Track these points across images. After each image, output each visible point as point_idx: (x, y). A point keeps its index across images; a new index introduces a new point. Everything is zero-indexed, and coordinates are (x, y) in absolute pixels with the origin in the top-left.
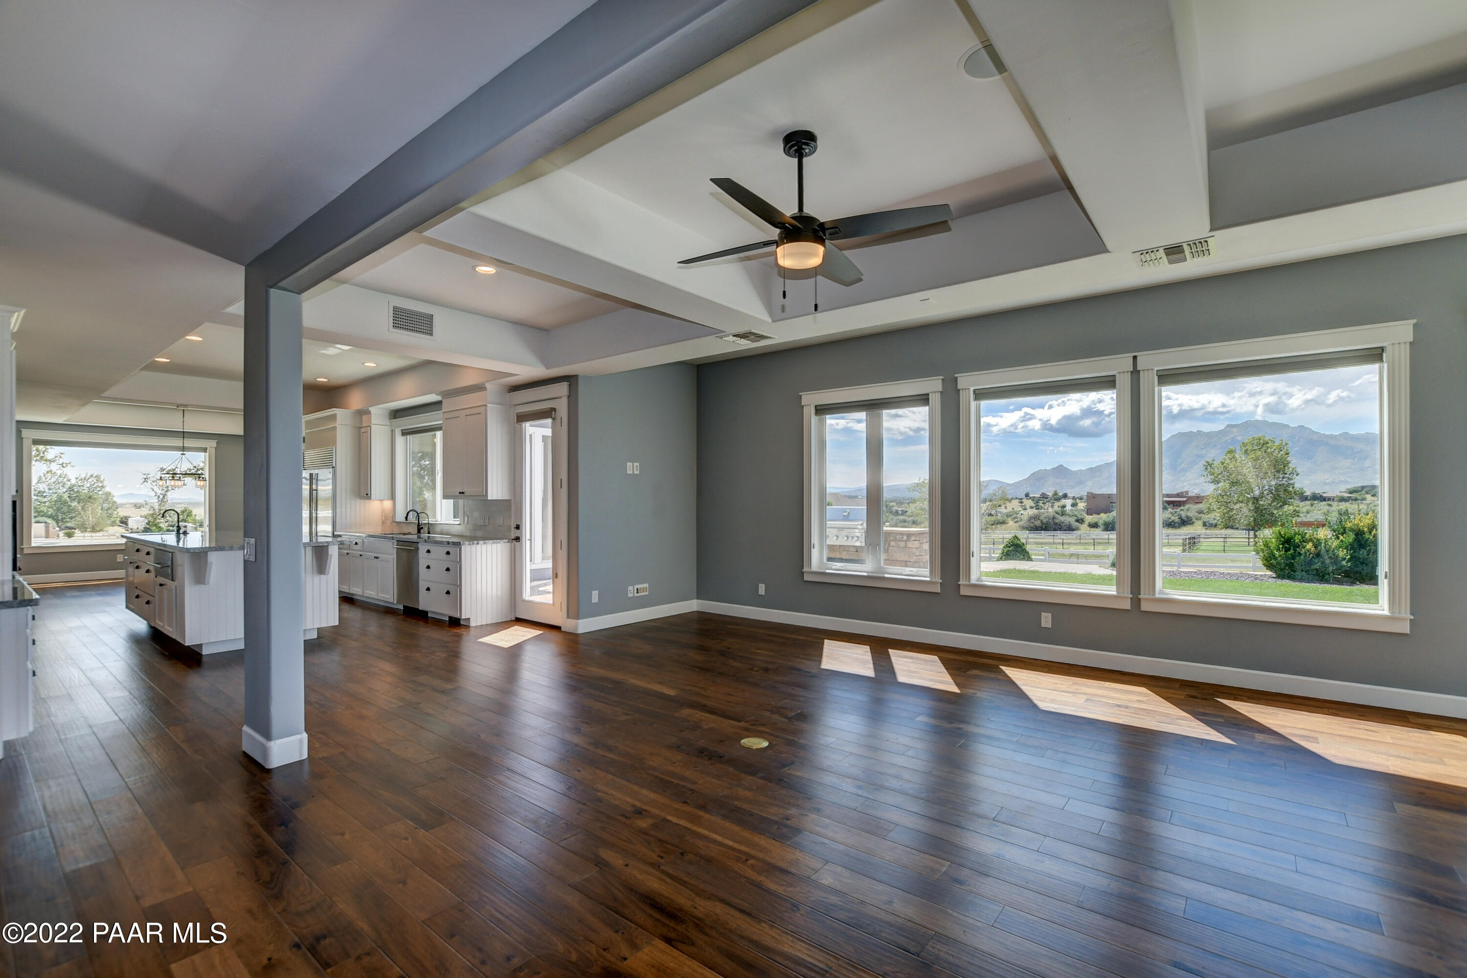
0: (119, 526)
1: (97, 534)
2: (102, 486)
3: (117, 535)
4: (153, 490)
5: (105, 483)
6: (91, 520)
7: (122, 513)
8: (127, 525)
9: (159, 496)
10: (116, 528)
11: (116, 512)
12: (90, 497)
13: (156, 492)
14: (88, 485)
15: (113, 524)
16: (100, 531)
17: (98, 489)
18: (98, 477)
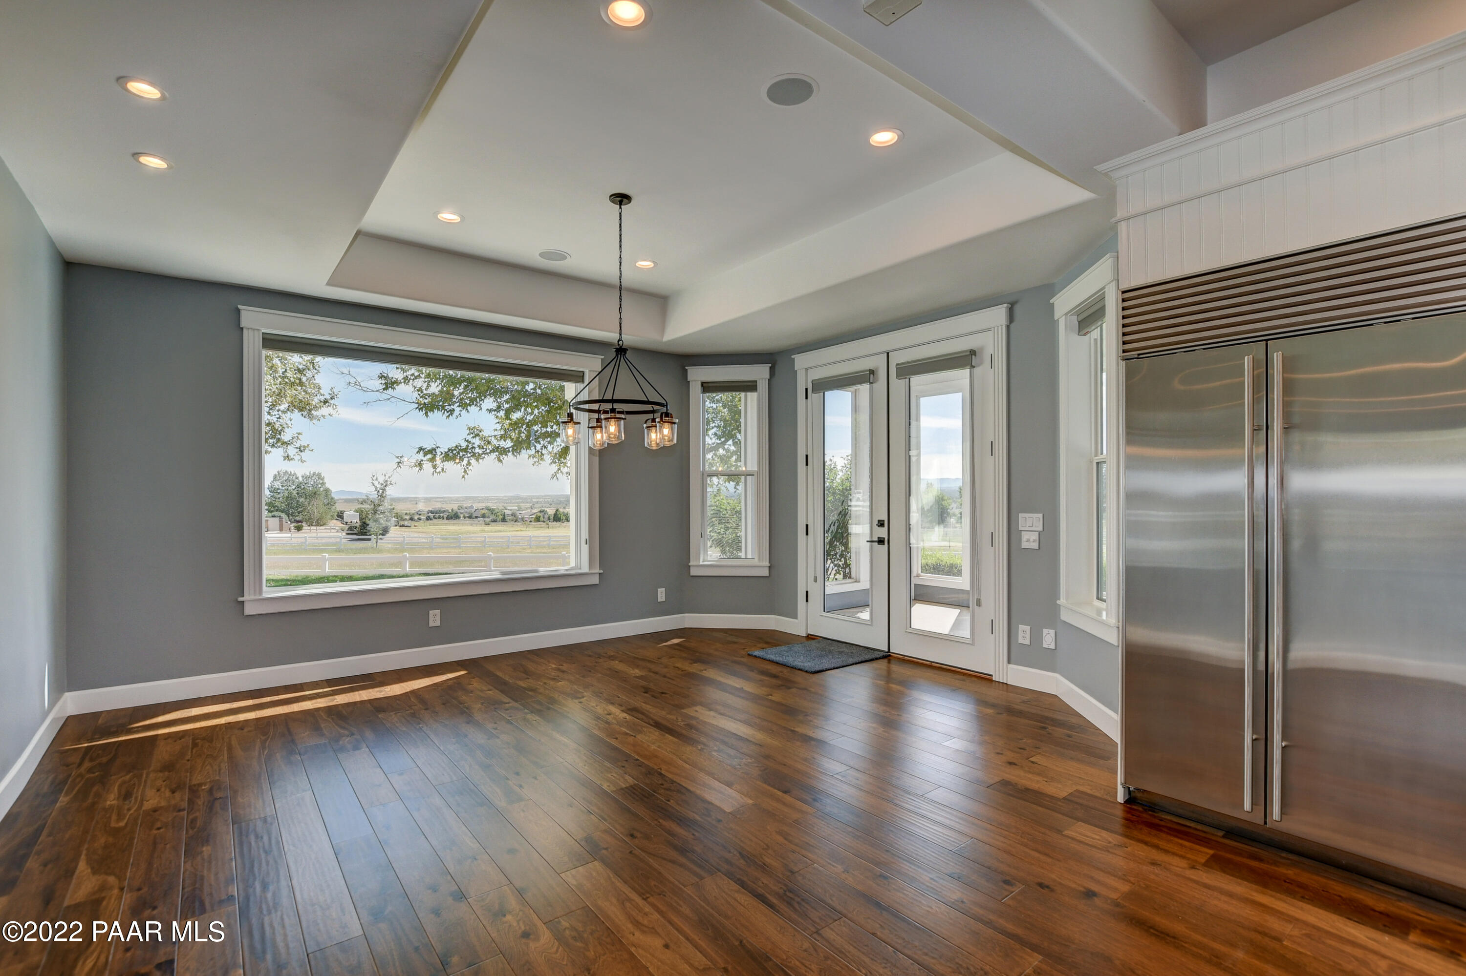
0: (337, 519)
1: (322, 528)
2: (322, 483)
3: (337, 528)
4: (373, 484)
5: (325, 481)
6: (316, 515)
7: (339, 507)
8: (343, 519)
9: (378, 491)
10: (334, 521)
11: (334, 507)
12: (315, 493)
13: (376, 487)
14: (312, 483)
15: (332, 518)
16: (324, 525)
17: (319, 486)
18: (319, 475)
